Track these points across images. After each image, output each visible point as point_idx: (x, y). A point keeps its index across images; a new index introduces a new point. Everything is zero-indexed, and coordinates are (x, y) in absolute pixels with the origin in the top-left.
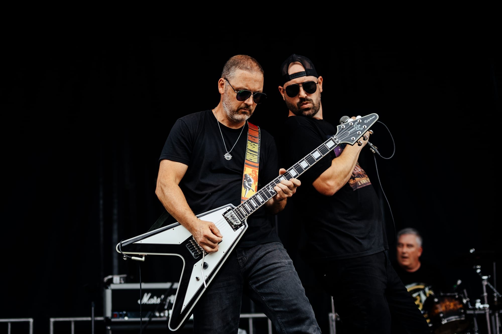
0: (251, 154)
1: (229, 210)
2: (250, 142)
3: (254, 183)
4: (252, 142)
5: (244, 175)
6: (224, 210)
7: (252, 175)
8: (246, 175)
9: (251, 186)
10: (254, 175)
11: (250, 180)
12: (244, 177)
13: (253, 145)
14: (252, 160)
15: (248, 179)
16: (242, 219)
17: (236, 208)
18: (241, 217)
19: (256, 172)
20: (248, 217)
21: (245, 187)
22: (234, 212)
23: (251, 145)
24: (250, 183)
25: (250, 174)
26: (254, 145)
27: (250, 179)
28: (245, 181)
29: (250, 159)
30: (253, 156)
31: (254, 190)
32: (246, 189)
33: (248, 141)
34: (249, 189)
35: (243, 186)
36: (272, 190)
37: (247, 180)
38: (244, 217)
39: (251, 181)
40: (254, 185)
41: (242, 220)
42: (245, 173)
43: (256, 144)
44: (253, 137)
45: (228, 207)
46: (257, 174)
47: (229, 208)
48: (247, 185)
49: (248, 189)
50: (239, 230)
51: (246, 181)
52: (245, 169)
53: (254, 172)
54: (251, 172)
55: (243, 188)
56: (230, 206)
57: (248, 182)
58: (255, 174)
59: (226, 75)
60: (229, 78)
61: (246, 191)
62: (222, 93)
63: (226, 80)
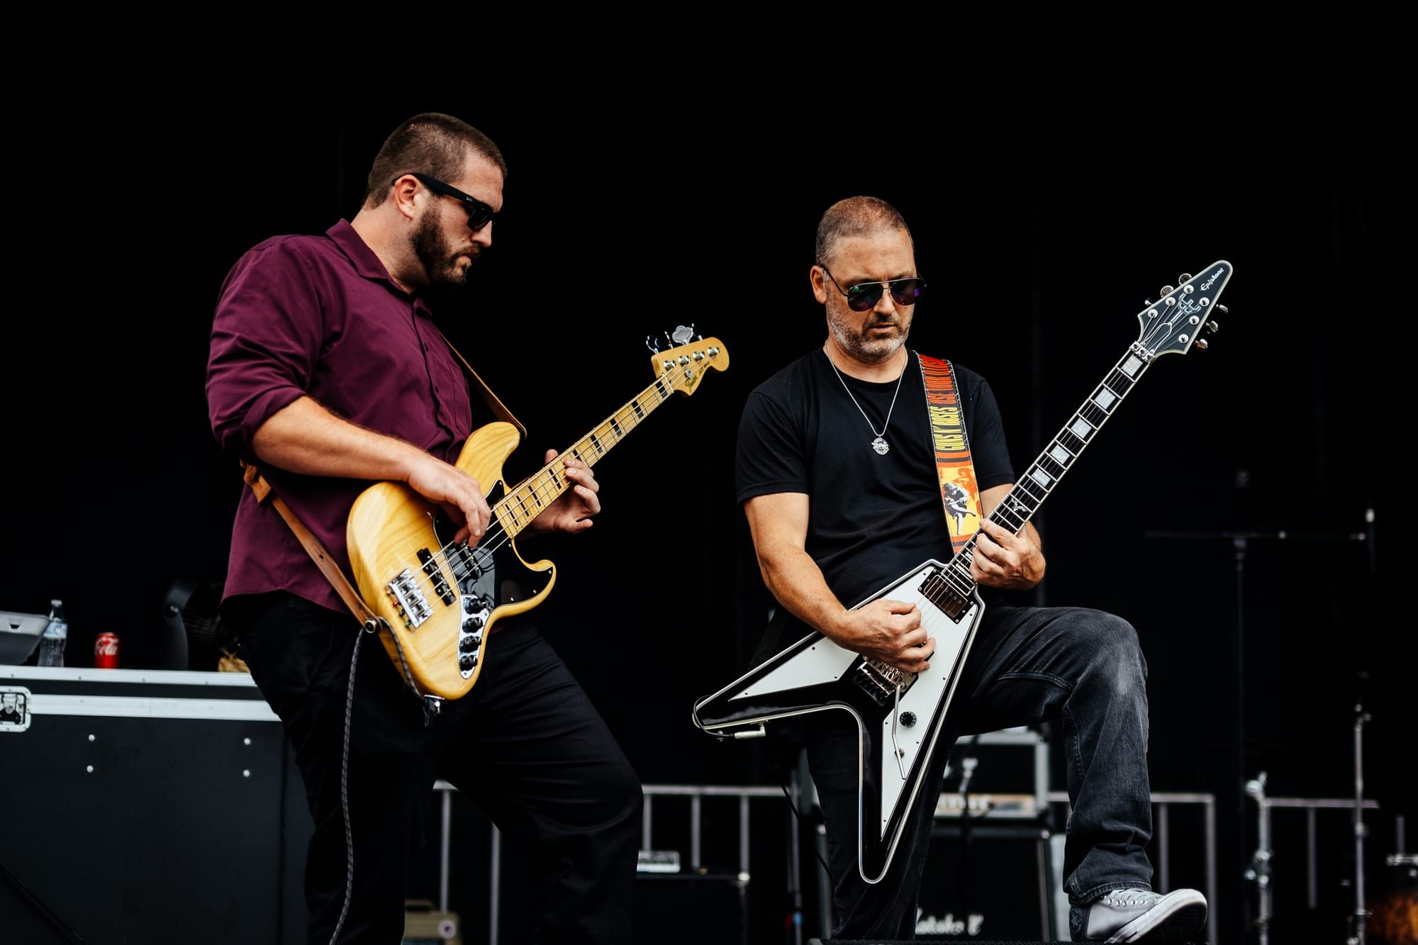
0: (944, 435)
1: (932, 573)
2: (936, 408)
3: (971, 497)
4: (940, 406)
5: (941, 487)
6: (921, 578)
7: (963, 481)
8: (946, 487)
9: (965, 507)
10: (967, 480)
11: (960, 495)
12: (943, 492)
13: (943, 413)
14: (951, 447)
15: (955, 492)
16: (967, 590)
18: (964, 588)
19: (967, 471)
21: (953, 512)
22: (943, 575)
23: (940, 415)
24: (961, 500)
25: (956, 481)
26: (947, 411)
27: (959, 492)
28: (947, 499)
29: (946, 447)
30: (952, 438)
31: (975, 512)
32: (957, 515)
33: (931, 407)
34: (964, 514)
35: (946, 512)
37: (952, 497)
39: (962, 496)
40: (971, 500)
41: (968, 594)
42: (942, 482)
43: (950, 409)
44: (940, 395)
46: (973, 474)
47: (930, 570)
48: (955, 506)
49: (960, 515)
51: (952, 500)
52: (941, 473)
53: (963, 473)
54: (957, 476)
56: (932, 565)
57: (955, 501)
58: (968, 476)
59: (821, 256)
60: (826, 264)
61: (957, 521)
62: (823, 301)
63: (823, 269)
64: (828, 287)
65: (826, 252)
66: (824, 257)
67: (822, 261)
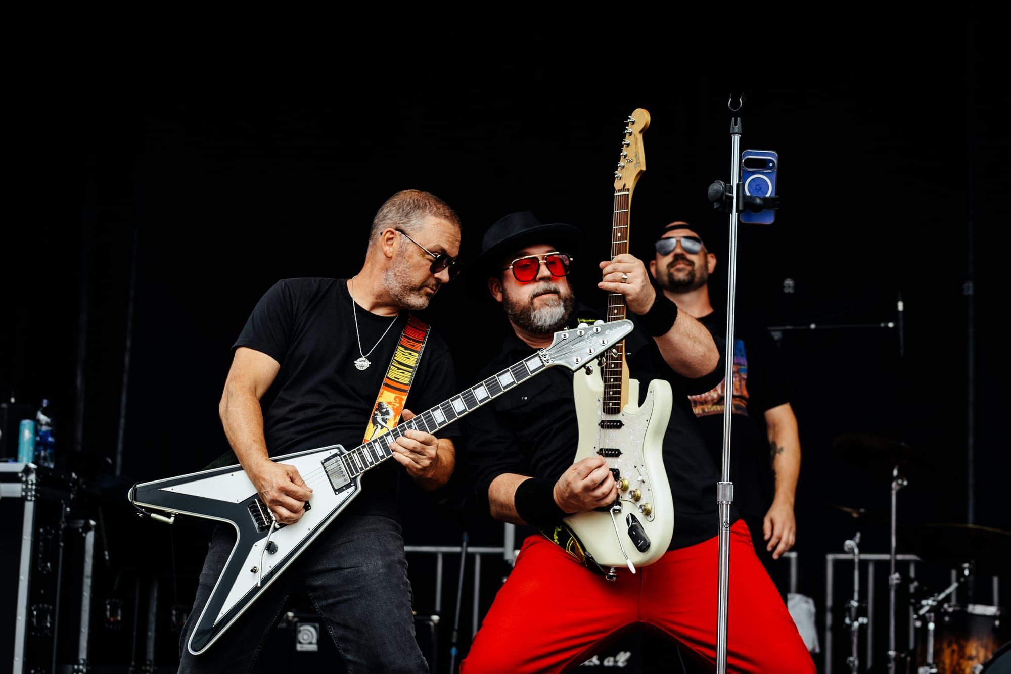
0: (399, 369)
1: (335, 455)
3: (393, 417)
4: (406, 348)
5: (377, 402)
6: (326, 455)
8: (380, 404)
9: (386, 423)
10: (398, 405)
11: (386, 413)
12: (376, 406)
13: (407, 354)
14: (398, 379)
15: (384, 410)
16: (353, 474)
18: (351, 471)
19: (402, 400)
20: (364, 473)
21: (375, 423)
22: (342, 460)
23: (403, 354)
24: (386, 417)
25: (390, 403)
26: (410, 354)
27: (387, 411)
28: (376, 412)
29: (395, 378)
30: (404, 373)
31: (390, 429)
32: (377, 426)
34: (382, 427)
35: (370, 420)
37: (380, 412)
38: (358, 472)
39: (388, 414)
40: (392, 421)
41: (352, 478)
42: (380, 399)
43: (413, 353)
44: (410, 341)
45: (334, 450)
46: (403, 404)
47: (336, 451)
48: (379, 419)
49: (379, 427)
50: (344, 495)
51: (379, 414)
52: (382, 394)
55: (371, 424)
57: (381, 416)
59: (403, 223)
60: (408, 230)
61: (375, 430)
62: (390, 255)
63: (400, 233)
64: (404, 247)
65: (412, 223)
66: (409, 225)
67: (403, 227)
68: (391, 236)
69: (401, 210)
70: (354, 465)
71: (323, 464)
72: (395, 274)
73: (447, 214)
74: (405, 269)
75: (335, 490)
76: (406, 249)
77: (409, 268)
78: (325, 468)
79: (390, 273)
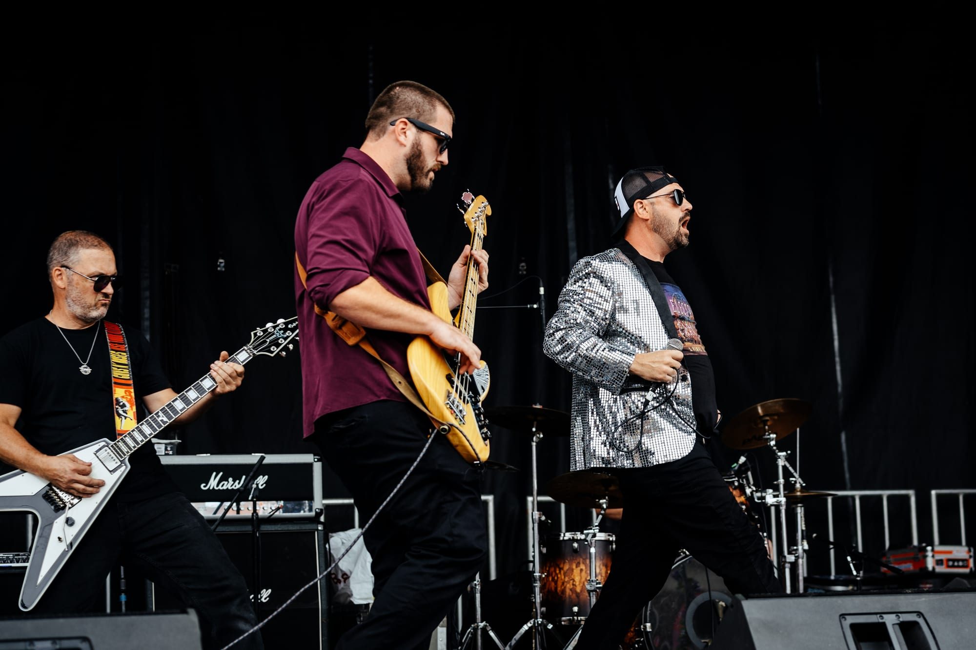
0: (119, 368)
1: (104, 447)
2: (114, 352)
3: (130, 408)
4: (117, 351)
5: (114, 399)
6: (97, 447)
7: (127, 398)
8: (117, 400)
9: (127, 413)
10: (129, 397)
11: (124, 406)
12: (114, 402)
14: (121, 376)
15: (121, 404)
16: (122, 457)
17: (112, 443)
18: (120, 455)
19: (130, 392)
20: (130, 455)
21: (119, 415)
22: (110, 448)
23: (117, 356)
24: (125, 409)
25: (123, 397)
26: (120, 354)
27: (124, 404)
28: (117, 407)
29: (119, 376)
31: (132, 418)
32: (121, 418)
33: (111, 351)
34: (126, 418)
35: (115, 414)
36: (163, 418)
37: (120, 406)
38: (125, 455)
39: (126, 407)
40: (131, 411)
41: (122, 459)
42: (115, 396)
44: (116, 345)
45: (101, 443)
46: (133, 394)
47: (104, 443)
48: (121, 412)
49: (123, 418)
50: (118, 473)
51: (120, 408)
52: (115, 391)
53: (127, 393)
54: (124, 394)
55: (117, 418)
56: (104, 441)
57: (122, 408)
58: (130, 395)
59: (65, 261)
60: (70, 265)
61: (121, 421)
62: (63, 287)
63: (65, 268)
64: (70, 278)
65: (71, 258)
66: (68, 261)
67: (65, 263)
68: (59, 273)
69: (61, 252)
70: (121, 451)
71: (95, 454)
72: (73, 300)
73: (96, 244)
74: (77, 294)
75: (110, 471)
76: (73, 279)
77: (80, 293)
78: (98, 457)
79: (69, 301)
